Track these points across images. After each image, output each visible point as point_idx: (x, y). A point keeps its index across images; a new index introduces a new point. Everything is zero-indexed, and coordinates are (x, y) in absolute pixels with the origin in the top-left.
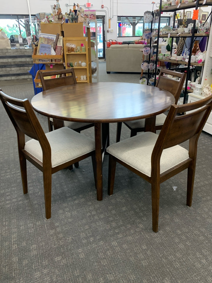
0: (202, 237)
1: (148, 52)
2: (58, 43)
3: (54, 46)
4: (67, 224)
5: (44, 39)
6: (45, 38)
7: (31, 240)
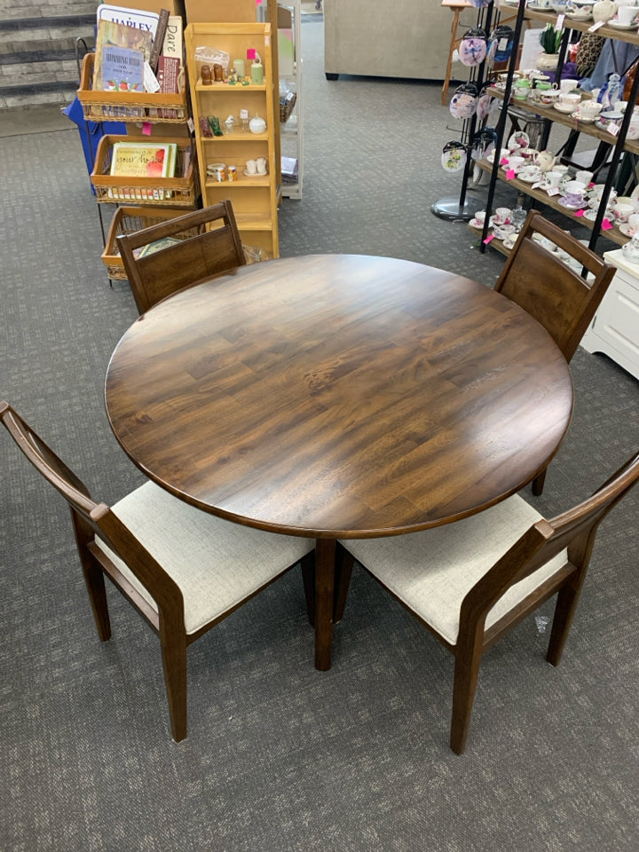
0: (612, 813)
1: (476, 53)
2: (166, 45)
3: (152, 57)
4: (234, 758)
5: (116, 27)
6: (120, 26)
7: (138, 819)
